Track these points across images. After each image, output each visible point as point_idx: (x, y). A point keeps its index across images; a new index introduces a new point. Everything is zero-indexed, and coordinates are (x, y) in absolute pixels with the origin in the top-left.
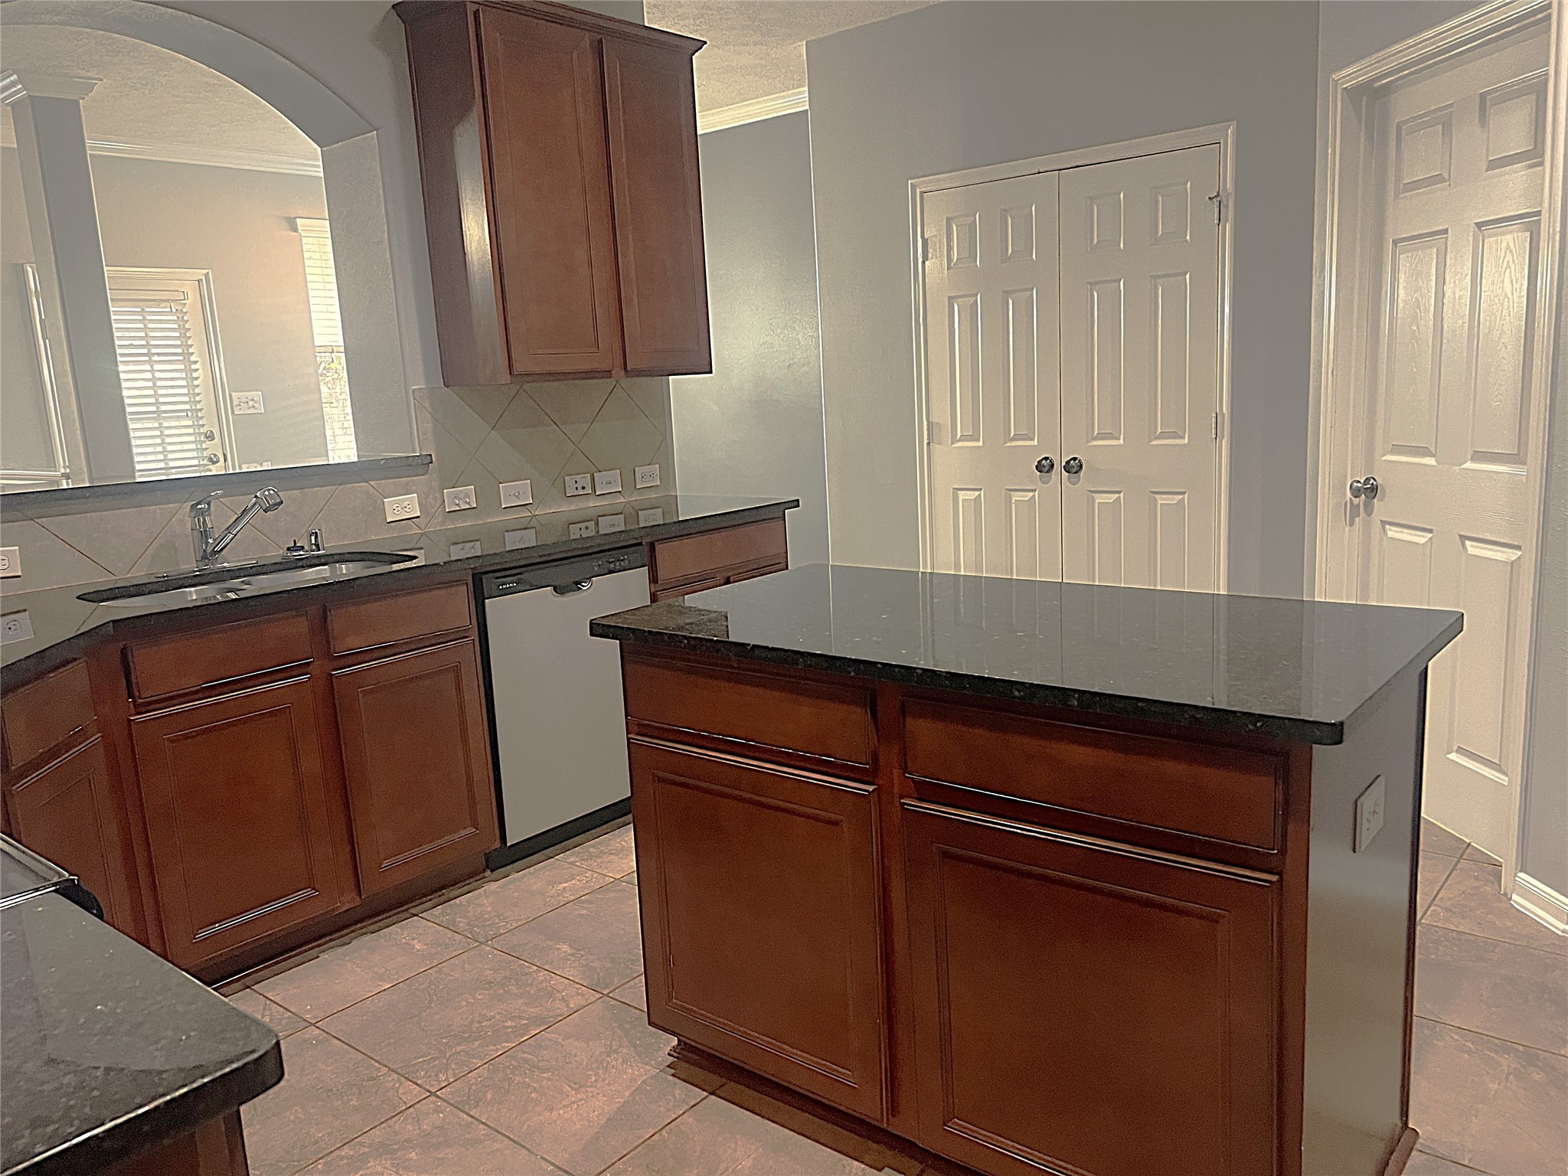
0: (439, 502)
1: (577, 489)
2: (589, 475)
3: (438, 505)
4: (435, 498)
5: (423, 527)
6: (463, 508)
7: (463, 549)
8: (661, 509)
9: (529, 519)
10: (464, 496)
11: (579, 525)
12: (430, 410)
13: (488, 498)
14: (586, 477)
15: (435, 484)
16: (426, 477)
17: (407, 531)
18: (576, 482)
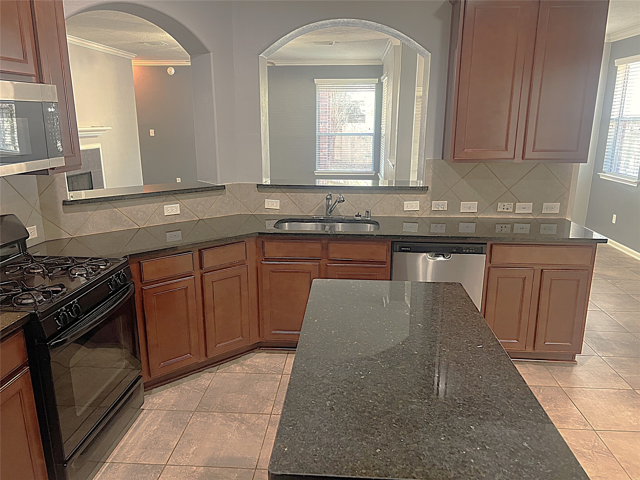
0: (429, 206)
1: (504, 209)
2: (513, 203)
3: (428, 207)
4: (428, 205)
5: (420, 214)
6: (440, 210)
7: (436, 226)
8: (557, 225)
9: (474, 218)
10: (441, 205)
11: (501, 225)
12: (433, 169)
13: (454, 206)
14: (511, 204)
15: (429, 198)
16: (425, 195)
17: (412, 215)
18: (504, 206)
